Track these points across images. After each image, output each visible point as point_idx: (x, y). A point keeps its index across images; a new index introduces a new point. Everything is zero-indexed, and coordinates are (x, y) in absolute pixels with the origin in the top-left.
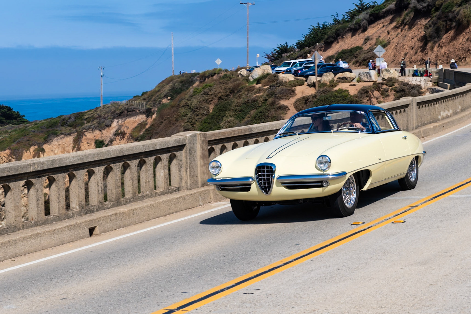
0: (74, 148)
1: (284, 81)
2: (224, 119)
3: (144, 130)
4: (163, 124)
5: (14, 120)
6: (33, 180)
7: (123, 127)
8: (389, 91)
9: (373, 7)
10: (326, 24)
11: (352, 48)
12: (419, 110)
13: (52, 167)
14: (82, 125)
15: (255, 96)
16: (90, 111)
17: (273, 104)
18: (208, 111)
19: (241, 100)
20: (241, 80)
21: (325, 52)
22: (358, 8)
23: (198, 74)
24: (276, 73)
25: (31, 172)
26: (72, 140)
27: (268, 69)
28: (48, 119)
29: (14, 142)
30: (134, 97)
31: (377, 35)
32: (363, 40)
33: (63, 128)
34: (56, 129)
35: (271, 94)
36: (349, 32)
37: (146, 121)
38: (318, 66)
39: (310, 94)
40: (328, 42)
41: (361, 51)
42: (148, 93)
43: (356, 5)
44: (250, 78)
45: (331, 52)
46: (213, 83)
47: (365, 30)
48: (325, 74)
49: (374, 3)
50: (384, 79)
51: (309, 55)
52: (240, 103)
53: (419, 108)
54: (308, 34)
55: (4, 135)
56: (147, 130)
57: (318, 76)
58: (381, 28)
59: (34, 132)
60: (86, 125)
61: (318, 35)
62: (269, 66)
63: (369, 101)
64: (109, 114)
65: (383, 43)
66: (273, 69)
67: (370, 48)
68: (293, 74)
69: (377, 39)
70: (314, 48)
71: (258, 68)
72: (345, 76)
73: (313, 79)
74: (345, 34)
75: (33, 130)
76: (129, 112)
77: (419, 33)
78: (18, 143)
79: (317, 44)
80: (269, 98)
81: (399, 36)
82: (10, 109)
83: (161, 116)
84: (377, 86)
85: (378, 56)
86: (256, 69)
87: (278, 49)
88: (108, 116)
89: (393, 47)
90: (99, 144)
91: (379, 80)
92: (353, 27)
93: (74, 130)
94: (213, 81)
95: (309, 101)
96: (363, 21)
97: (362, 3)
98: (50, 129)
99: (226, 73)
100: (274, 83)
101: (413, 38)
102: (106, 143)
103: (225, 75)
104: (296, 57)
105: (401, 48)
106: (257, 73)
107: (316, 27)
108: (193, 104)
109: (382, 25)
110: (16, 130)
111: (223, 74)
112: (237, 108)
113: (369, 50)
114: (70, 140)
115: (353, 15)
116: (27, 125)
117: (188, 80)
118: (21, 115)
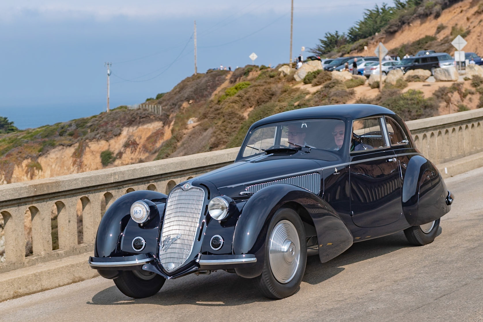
0: (74, 166)
1: (339, 81)
3: (161, 141)
7: (135, 137)
14: (85, 135)
16: (95, 117)
20: (284, 79)
21: (387, 44)
26: (73, 153)
27: (316, 66)
28: (43, 127)
29: (2, 154)
30: (148, 100)
31: (454, 22)
32: (436, 29)
33: (62, 138)
34: (53, 139)
36: (417, 19)
37: (163, 129)
39: (373, 97)
40: (390, 31)
41: (434, 41)
42: (165, 96)
44: (295, 76)
45: (394, 44)
47: (437, 16)
48: (392, 71)
50: (466, 78)
51: (366, 48)
58: (458, 14)
59: (27, 142)
60: (89, 134)
61: (377, 23)
64: (118, 121)
65: (463, 32)
67: (444, 38)
69: (453, 27)
70: (373, 39)
71: (305, 64)
72: (417, 74)
74: (412, 21)
75: (26, 140)
76: (143, 118)
78: (7, 155)
84: (457, 87)
88: (117, 123)
89: (474, 38)
90: (105, 158)
91: (461, 79)
92: (422, 12)
93: (75, 141)
96: (435, 5)
98: (46, 139)
100: (326, 83)
102: (113, 157)
103: (263, 73)
106: (304, 71)
107: (374, 12)
109: (459, 10)
111: (259, 72)
113: (442, 42)
114: (70, 152)
116: (17, 134)
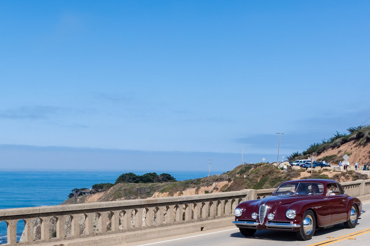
0: (195, 193)
1: (295, 169)
2: (265, 185)
3: (227, 188)
4: (236, 186)
5: (171, 180)
7: (217, 186)
8: (350, 177)
9: (344, 136)
10: (318, 144)
11: (331, 156)
12: (366, 186)
14: (200, 184)
15: (280, 175)
16: (204, 178)
17: (289, 179)
18: (257, 181)
19: (273, 177)
20: (274, 168)
21: (317, 157)
22: (336, 136)
23: (254, 164)
26: (195, 190)
29: (170, 189)
30: (224, 173)
31: (345, 149)
32: (338, 152)
33: (191, 185)
34: (188, 185)
35: (288, 175)
36: (330, 148)
37: (228, 184)
38: (313, 163)
39: (308, 176)
40: (319, 152)
41: (336, 157)
42: (230, 172)
43: (335, 135)
44: (278, 167)
45: (320, 157)
46: (260, 169)
47: (339, 147)
48: (316, 167)
49: (345, 134)
50: (347, 171)
51: (308, 158)
53: (366, 185)
54: (309, 148)
55: (167, 186)
56: (228, 188)
57: (313, 168)
58: (348, 146)
60: (201, 184)
61: (314, 149)
62: (288, 162)
63: (339, 181)
64: (212, 180)
65: (348, 154)
67: (341, 155)
68: (300, 166)
69: (345, 152)
70: (311, 155)
71: (283, 163)
72: (327, 168)
73: (310, 169)
74: (328, 149)
75: (179, 185)
76: (221, 179)
77: (368, 149)
78: (172, 190)
79: (313, 153)
80: (287, 177)
81: (357, 150)
82: (170, 175)
83: (235, 182)
84: (343, 174)
85: (345, 159)
86: (281, 163)
87: (293, 155)
89: (353, 156)
90: (207, 192)
91: (345, 171)
92: (333, 145)
93: (196, 186)
94: (260, 167)
96: (338, 143)
97: (338, 134)
98: (186, 185)
99: (267, 164)
101: (365, 152)
102: (210, 192)
103: (267, 165)
104: (302, 158)
105: (358, 156)
107: (313, 145)
108: (250, 178)
109: (348, 145)
110: (172, 184)
111: (265, 165)
112: (271, 180)
113: (340, 157)
114: (194, 190)
115: (333, 140)
116: (177, 182)
117: (249, 167)
118: (174, 178)
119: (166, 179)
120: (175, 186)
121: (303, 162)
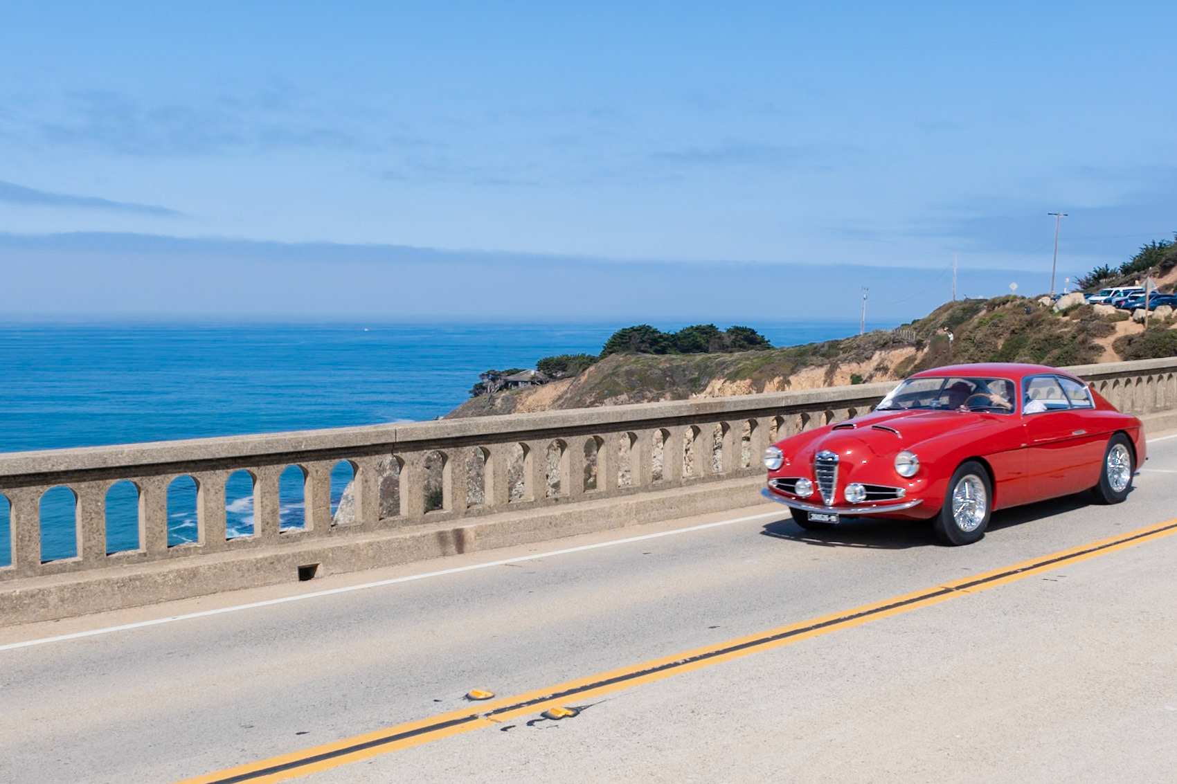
0: (825, 382)
1: (1100, 314)
2: (1017, 357)
3: (912, 366)
5: (758, 346)
6: (785, 417)
7: (886, 361)
10: (1164, 242)
13: (806, 403)
14: (836, 356)
15: (1059, 331)
16: (848, 339)
17: (1083, 342)
18: (996, 346)
19: (1041, 336)
20: (1043, 310)
21: (1161, 279)
23: (986, 300)
24: (1091, 303)
25: (782, 407)
26: (824, 373)
27: (1080, 298)
28: (797, 346)
29: (756, 370)
30: (903, 325)
33: (814, 358)
34: (806, 358)
35: (1082, 330)
37: (916, 355)
38: (1150, 297)
39: (1137, 332)
40: (1165, 266)
42: (920, 322)
44: (1054, 308)
45: (1168, 279)
46: (1005, 312)
48: (1159, 307)
51: (1137, 282)
52: (1039, 339)
54: (1138, 254)
55: (745, 362)
56: (915, 366)
57: (1149, 310)
59: (780, 360)
60: (841, 355)
61: (1151, 257)
62: (1082, 294)
64: (870, 344)
66: (1086, 298)
68: (1114, 306)
70: (1145, 273)
71: (1066, 297)
73: (1141, 313)
75: (779, 358)
76: (895, 342)
78: (760, 372)
80: (1079, 335)
82: (753, 332)
86: (1063, 297)
87: (1094, 273)
88: (869, 346)
90: (856, 379)
93: (827, 361)
94: (1004, 309)
95: (1134, 341)
98: (799, 358)
99: (1022, 301)
100: (1088, 316)
102: (864, 379)
103: (1021, 303)
104: (1118, 284)
106: (1064, 303)
107: (1150, 247)
108: (977, 337)
110: (758, 357)
111: (1018, 302)
112: (1034, 345)
114: (821, 372)
116: (773, 352)
117: (972, 307)
118: (766, 339)
119: (742, 342)
120: (768, 360)
121: (1122, 295)
